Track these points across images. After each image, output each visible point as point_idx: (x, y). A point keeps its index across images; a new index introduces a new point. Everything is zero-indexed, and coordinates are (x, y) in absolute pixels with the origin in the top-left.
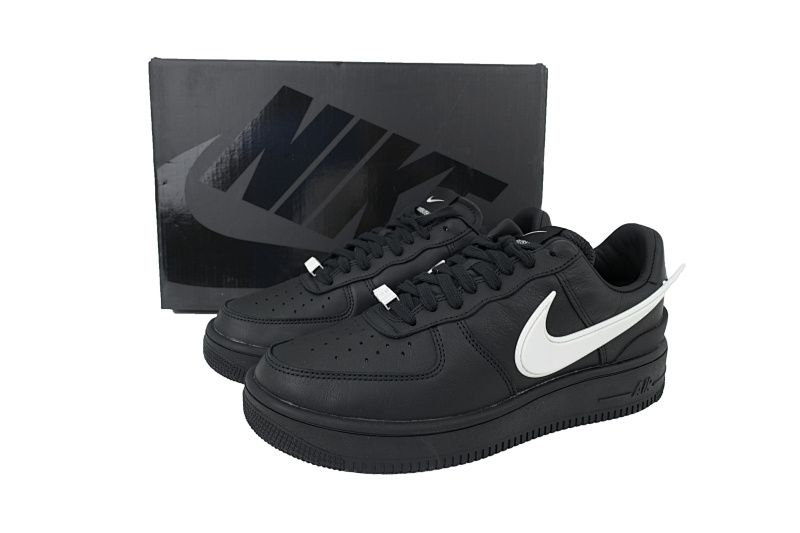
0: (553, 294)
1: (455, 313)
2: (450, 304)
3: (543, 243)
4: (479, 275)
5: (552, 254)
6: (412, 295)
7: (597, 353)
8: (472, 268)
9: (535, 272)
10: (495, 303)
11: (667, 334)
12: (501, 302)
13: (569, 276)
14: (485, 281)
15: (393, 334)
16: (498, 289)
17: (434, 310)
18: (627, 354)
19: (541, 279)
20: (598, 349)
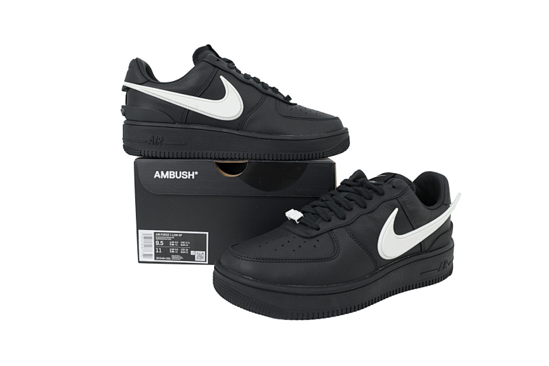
0: (397, 210)
1: (342, 222)
2: (338, 217)
3: (385, 182)
4: (351, 200)
5: (394, 187)
6: (313, 214)
7: (419, 246)
8: (346, 197)
9: (384, 198)
10: (365, 216)
11: (453, 236)
12: (368, 215)
13: (404, 200)
14: (357, 203)
15: (307, 236)
16: (365, 208)
17: (330, 221)
18: (435, 246)
19: (390, 202)
20: (420, 243)
